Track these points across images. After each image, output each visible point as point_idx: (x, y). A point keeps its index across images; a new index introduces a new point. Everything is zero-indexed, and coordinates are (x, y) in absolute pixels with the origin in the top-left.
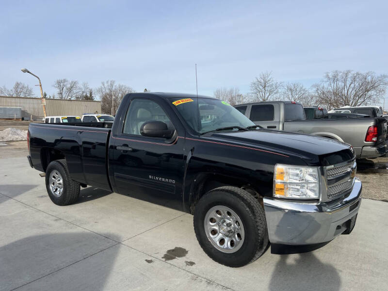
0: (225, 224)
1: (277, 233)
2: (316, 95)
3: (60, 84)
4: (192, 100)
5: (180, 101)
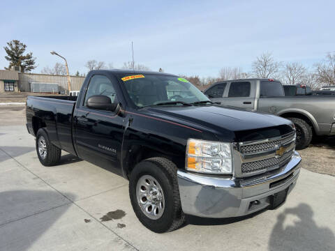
0: (151, 192)
1: (197, 204)
2: (317, 73)
3: (90, 65)
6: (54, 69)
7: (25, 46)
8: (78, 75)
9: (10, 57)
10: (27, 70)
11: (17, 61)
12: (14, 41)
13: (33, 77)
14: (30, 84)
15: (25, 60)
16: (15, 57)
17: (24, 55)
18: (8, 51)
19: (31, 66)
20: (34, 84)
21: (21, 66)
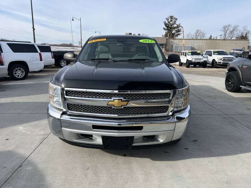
3: (225, 29)
4: (105, 40)
5: (94, 40)
6: (195, 35)
7: (176, 19)
8: (210, 39)
9: (166, 28)
10: (176, 36)
11: (170, 30)
12: (170, 17)
13: (175, 41)
14: (172, 46)
15: (176, 29)
16: (169, 28)
17: (175, 26)
18: (166, 24)
19: (179, 33)
20: (175, 46)
21: (172, 33)
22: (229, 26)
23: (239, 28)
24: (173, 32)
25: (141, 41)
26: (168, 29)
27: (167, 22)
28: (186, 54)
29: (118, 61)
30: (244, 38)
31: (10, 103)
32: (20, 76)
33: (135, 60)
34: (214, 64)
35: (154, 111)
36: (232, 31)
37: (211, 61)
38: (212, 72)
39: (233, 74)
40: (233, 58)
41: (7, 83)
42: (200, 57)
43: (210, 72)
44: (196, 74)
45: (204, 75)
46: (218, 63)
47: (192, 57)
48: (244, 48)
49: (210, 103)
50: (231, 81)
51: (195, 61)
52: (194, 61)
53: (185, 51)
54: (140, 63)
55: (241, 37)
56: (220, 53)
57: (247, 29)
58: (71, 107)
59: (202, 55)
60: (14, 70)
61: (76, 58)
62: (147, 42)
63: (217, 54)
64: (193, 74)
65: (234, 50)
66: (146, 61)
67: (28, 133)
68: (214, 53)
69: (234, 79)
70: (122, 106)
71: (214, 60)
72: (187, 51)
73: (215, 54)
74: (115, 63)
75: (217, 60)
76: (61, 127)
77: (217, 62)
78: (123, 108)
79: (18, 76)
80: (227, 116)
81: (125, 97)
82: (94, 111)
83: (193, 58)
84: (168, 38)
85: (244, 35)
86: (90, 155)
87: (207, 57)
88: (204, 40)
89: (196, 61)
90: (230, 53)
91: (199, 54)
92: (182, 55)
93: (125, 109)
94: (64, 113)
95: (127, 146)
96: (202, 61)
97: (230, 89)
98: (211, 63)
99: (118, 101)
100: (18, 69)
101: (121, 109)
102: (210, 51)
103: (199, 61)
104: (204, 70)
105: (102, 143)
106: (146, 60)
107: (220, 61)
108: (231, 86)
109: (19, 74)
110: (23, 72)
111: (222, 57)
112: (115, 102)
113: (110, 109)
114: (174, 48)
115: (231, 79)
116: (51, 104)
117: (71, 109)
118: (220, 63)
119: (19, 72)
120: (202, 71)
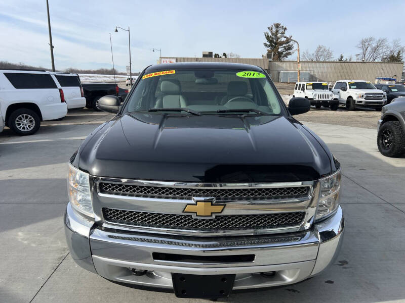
3: (364, 44)
4: (174, 72)
5: (154, 74)
6: (315, 54)
7: (285, 29)
8: (341, 60)
9: (269, 44)
10: (284, 56)
11: (275, 47)
12: (275, 25)
13: (284, 65)
14: (279, 73)
15: (284, 45)
16: (274, 43)
17: (283, 39)
18: (268, 36)
19: (289, 51)
20: (284, 73)
21: (278, 52)
22: (371, 39)
23: (387, 43)
24: (279, 50)
25: (240, 74)
26: (271, 45)
27: (270, 34)
28: (303, 87)
29: (199, 114)
30: (394, 59)
31: (5, 180)
32: (27, 129)
33: (231, 111)
34: (350, 105)
35: (276, 222)
36: (376, 48)
37: (346, 99)
38: (349, 117)
39: (392, 127)
40: (383, 94)
41: (3, 141)
42: (327, 92)
43: (345, 118)
44: (321, 122)
45: (336, 124)
46: (356, 103)
47: (314, 93)
48: (395, 75)
49: (356, 180)
50: (388, 138)
51: (319, 99)
52: (317, 99)
53: (302, 83)
54: (240, 118)
55: (390, 58)
56: (360, 86)
57: (399, 45)
58: (111, 214)
59: (330, 90)
60: (17, 119)
61: (120, 107)
62: (251, 77)
63: (355, 87)
64: (318, 122)
65: (380, 79)
66: (250, 113)
67: (34, 245)
68: (351, 85)
69: (393, 135)
70: (213, 214)
71: (350, 97)
72: (305, 83)
73: (351, 87)
74: (193, 119)
75: (355, 98)
76: (92, 255)
77: (355, 101)
78: (214, 217)
79: (24, 128)
80: (390, 207)
81: (219, 196)
82: (156, 223)
83: (316, 95)
84: (271, 60)
85: (396, 55)
86: (147, 298)
87: (339, 92)
88: (331, 62)
89: (321, 99)
90: (376, 85)
91: (325, 87)
92: (296, 89)
93: (218, 220)
94: (97, 225)
95: (222, 292)
96: (330, 99)
97: (387, 151)
98: (345, 102)
99: (205, 204)
100: (23, 116)
101: (210, 220)
102: (344, 83)
103: (326, 99)
104: (334, 114)
105: (172, 286)
106: (252, 110)
107: (360, 99)
108: (388, 146)
109: (26, 125)
110: (31, 121)
111: (363, 92)
112: (199, 206)
113: (189, 219)
114: (281, 75)
115: (388, 135)
116: (71, 203)
117: (111, 217)
118: (361, 102)
119: (25, 122)
120: (332, 117)
